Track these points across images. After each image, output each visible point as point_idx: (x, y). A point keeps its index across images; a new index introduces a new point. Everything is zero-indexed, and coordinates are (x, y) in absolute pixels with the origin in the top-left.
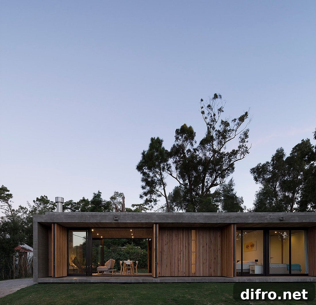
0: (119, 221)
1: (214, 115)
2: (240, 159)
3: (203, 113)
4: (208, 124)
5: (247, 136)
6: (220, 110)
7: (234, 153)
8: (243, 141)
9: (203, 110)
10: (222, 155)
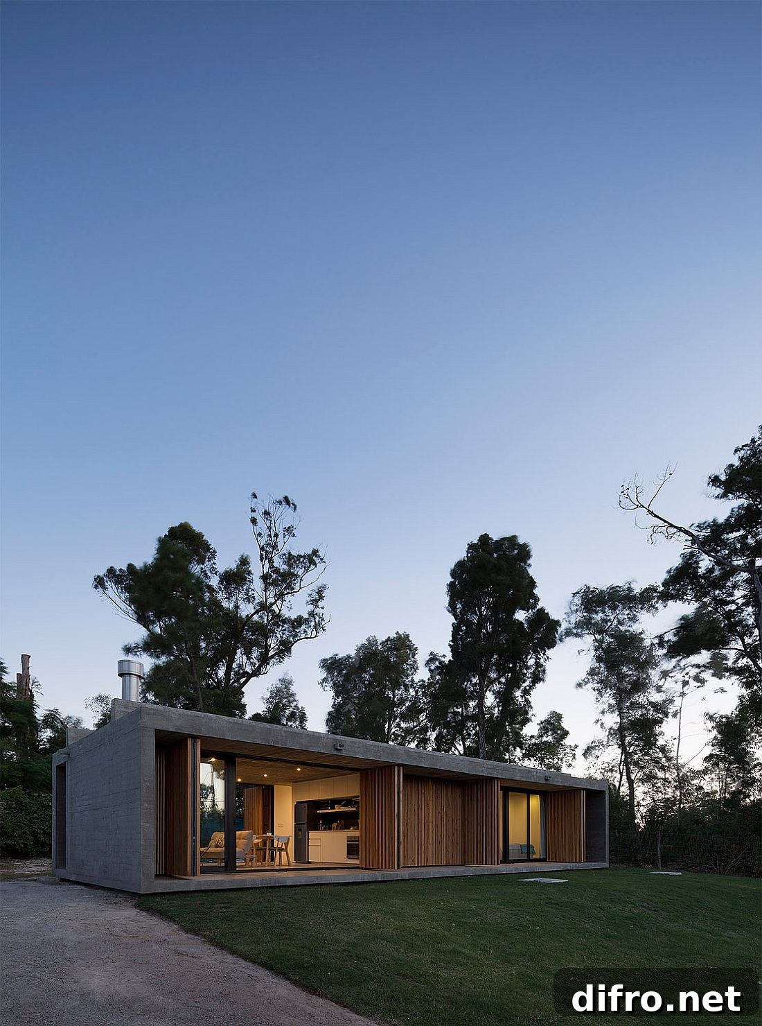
0: (344, 753)
1: (276, 535)
2: (311, 638)
3: (254, 521)
4: (262, 549)
5: (321, 597)
6: (289, 530)
7: (299, 621)
8: (315, 602)
9: (254, 515)
10: (278, 619)
